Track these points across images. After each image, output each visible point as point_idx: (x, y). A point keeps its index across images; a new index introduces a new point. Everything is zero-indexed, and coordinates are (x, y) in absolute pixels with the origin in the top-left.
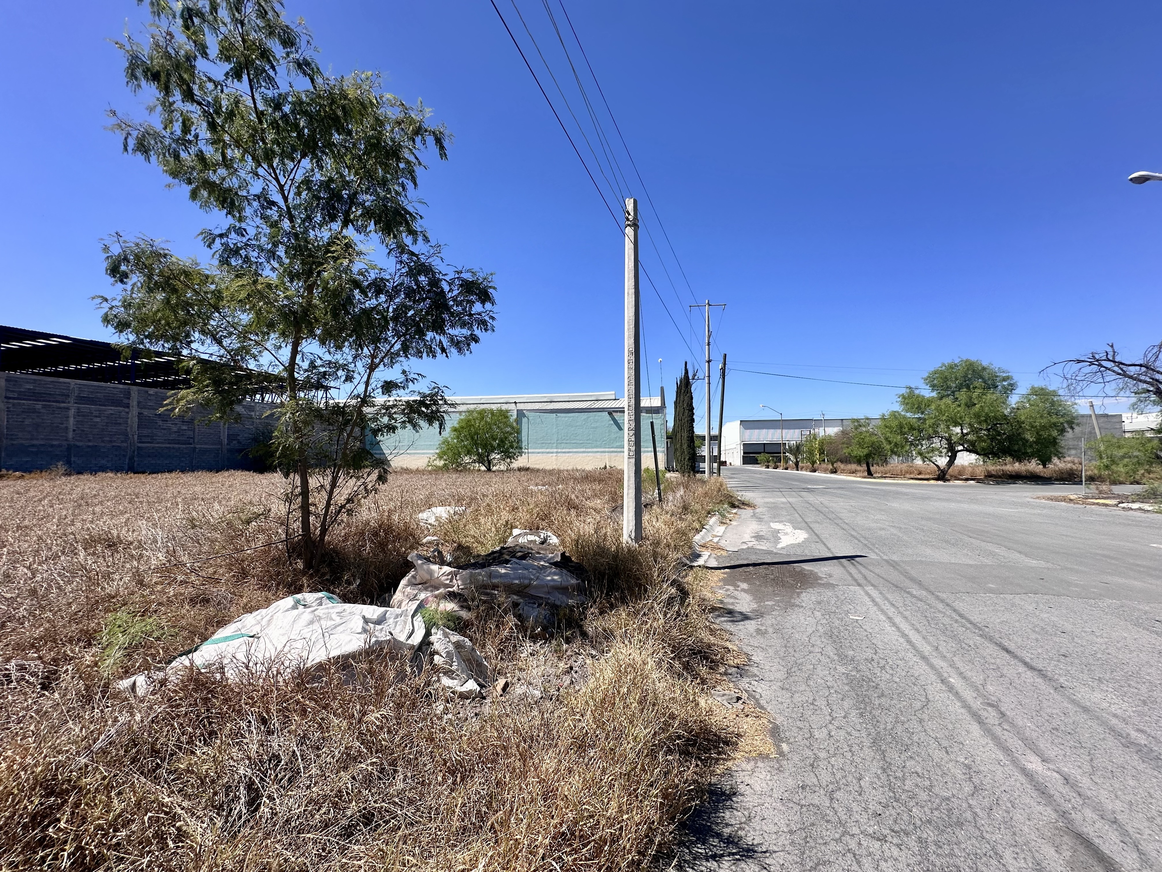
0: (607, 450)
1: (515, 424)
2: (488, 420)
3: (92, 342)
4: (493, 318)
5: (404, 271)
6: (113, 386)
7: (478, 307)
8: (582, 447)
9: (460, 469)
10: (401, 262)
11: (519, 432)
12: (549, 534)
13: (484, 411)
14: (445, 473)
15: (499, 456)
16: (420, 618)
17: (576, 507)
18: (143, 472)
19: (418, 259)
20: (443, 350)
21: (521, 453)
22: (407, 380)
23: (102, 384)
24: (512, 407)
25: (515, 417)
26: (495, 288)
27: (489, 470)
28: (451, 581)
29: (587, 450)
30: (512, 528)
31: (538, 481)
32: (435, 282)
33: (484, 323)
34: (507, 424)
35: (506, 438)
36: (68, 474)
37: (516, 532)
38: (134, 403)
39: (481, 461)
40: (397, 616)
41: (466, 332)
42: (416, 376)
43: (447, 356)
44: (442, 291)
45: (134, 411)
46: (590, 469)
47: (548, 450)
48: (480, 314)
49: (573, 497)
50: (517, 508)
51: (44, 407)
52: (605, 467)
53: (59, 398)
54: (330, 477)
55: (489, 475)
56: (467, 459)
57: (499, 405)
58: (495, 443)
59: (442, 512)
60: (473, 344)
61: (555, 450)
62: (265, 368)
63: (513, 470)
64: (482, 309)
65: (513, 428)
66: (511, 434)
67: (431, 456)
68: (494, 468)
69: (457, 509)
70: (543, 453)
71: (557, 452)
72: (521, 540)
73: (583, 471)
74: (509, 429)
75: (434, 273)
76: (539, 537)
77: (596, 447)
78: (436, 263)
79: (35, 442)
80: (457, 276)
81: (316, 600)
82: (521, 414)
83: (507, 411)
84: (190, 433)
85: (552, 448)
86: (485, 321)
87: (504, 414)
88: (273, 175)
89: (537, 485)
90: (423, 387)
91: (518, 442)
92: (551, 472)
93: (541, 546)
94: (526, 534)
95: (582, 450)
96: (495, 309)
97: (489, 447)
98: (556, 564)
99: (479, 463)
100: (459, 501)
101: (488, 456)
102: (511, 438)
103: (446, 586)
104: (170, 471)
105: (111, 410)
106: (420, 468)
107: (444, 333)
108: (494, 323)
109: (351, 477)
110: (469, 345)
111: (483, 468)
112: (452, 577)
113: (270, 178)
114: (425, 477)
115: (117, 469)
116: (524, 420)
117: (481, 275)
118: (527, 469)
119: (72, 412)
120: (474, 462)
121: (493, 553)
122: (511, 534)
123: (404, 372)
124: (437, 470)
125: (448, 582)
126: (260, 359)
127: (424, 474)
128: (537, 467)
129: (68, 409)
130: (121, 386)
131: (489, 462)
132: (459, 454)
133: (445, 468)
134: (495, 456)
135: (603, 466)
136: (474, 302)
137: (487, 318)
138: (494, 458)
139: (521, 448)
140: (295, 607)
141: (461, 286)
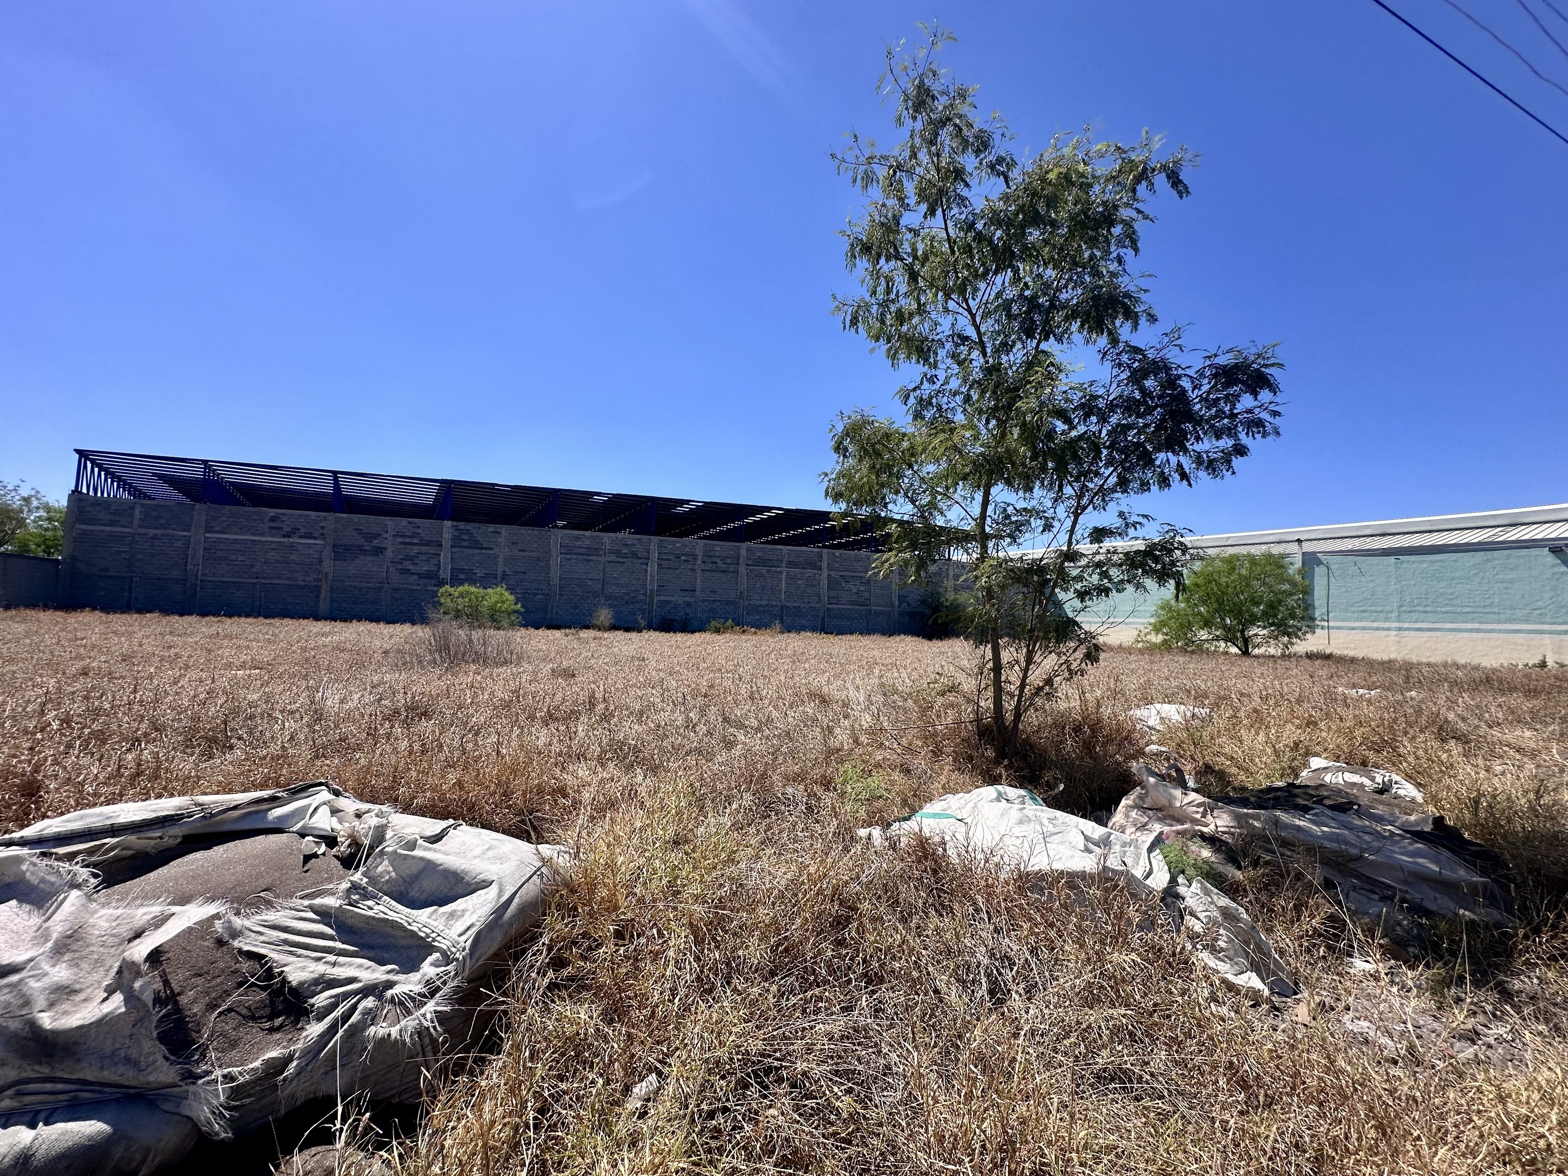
0: (1546, 627)
1: (1298, 578)
2: (1244, 572)
3: (797, 511)
4: (1275, 414)
5: (1123, 376)
6: (811, 549)
7: (1246, 401)
8: (1472, 621)
9: (1195, 649)
10: (1120, 365)
11: (1308, 591)
12: (1396, 778)
13: (1235, 557)
14: (1166, 654)
15: (1265, 632)
16: (1161, 857)
17: (1462, 738)
18: (832, 633)
19: (1144, 356)
20: (1184, 476)
21: (1312, 629)
22: (1127, 525)
23: (803, 548)
24: (1294, 547)
25: (1299, 564)
26: (1281, 366)
27: (1246, 653)
28: (1204, 815)
29: (1483, 626)
30: (1308, 754)
31: (1355, 680)
32: (1172, 382)
33: (1259, 423)
34: (1283, 579)
35: (1280, 602)
36: (782, 632)
37: (1316, 763)
38: (825, 565)
39: (1230, 639)
40: (1124, 845)
41: (1226, 443)
42: (1140, 519)
43: (1190, 485)
44: (1184, 391)
45: (825, 573)
46: (1495, 664)
47: (1375, 625)
48: (1249, 411)
49: (1451, 716)
50: (1315, 724)
51: (768, 571)
52: (1543, 665)
53: (776, 563)
54: (1025, 650)
55: (1247, 662)
56: (1203, 635)
57: (1264, 547)
58: (1258, 610)
59: (1173, 712)
60: (1236, 462)
61: (1397, 625)
62: (954, 524)
63: (1298, 657)
64: (1256, 403)
65: (1294, 584)
66: (1291, 594)
67: (1142, 628)
68: (1256, 651)
69: (1196, 710)
70: (1363, 628)
71: (1400, 629)
72: (1328, 778)
73: (1476, 668)
74: (1286, 587)
75: (1167, 369)
76: (1373, 779)
77: (1509, 621)
78: (1173, 356)
79: (763, 603)
80: (1208, 363)
81: (1018, 797)
82: (1311, 560)
83: (1283, 556)
84: (866, 594)
85: (1387, 619)
86: (1260, 420)
87: (1277, 563)
88: (964, 305)
89: (1354, 686)
90: (1152, 533)
91: (1306, 609)
92: (1388, 666)
93: (1377, 796)
94: (1339, 769)
95: (1469, 626)
96: (1279, 398)
97: (1246, 616)
98: (1419, 836)
99: (1226, 640)
100: (1200, 697)
101: (1243, 631)
102: (1291, 602)
103: (1195, 821)
104: (851, 633)
105: (809, 572)
106: (1124, 645)
107: (1186, 451)
108: (1277, 421)
109: (1050, 652)
110: (1229, 462)
111: (1234, 650)
112: (1205, 810)
113: (961, 310)
114: (1132, 658)
115: (814, 629)
116: (1319, 571)
117: (1251, 352)
118: (1328, 657)
119: (784, 576)
120: (1217, 638)
121: (1270, 789)
122: (1306, 765)
123: (1121, 514)
124: (1151, 649)
125: (1198, 816)
126: (947, 514)
127: (1130, 654)
128: (1351, 653)
129: (781, 572)
130: (816, 550)
131: (1246, 641)
132: (1190, 626)
133: (1165, 646)
134: (1257, 631)
135: (1536, 660)
136: (1239, 396)
137: (1265, 416)
138: (1256, 635)
139: (1313, 619)
140: (998, 800)
141: (1215, 376)
